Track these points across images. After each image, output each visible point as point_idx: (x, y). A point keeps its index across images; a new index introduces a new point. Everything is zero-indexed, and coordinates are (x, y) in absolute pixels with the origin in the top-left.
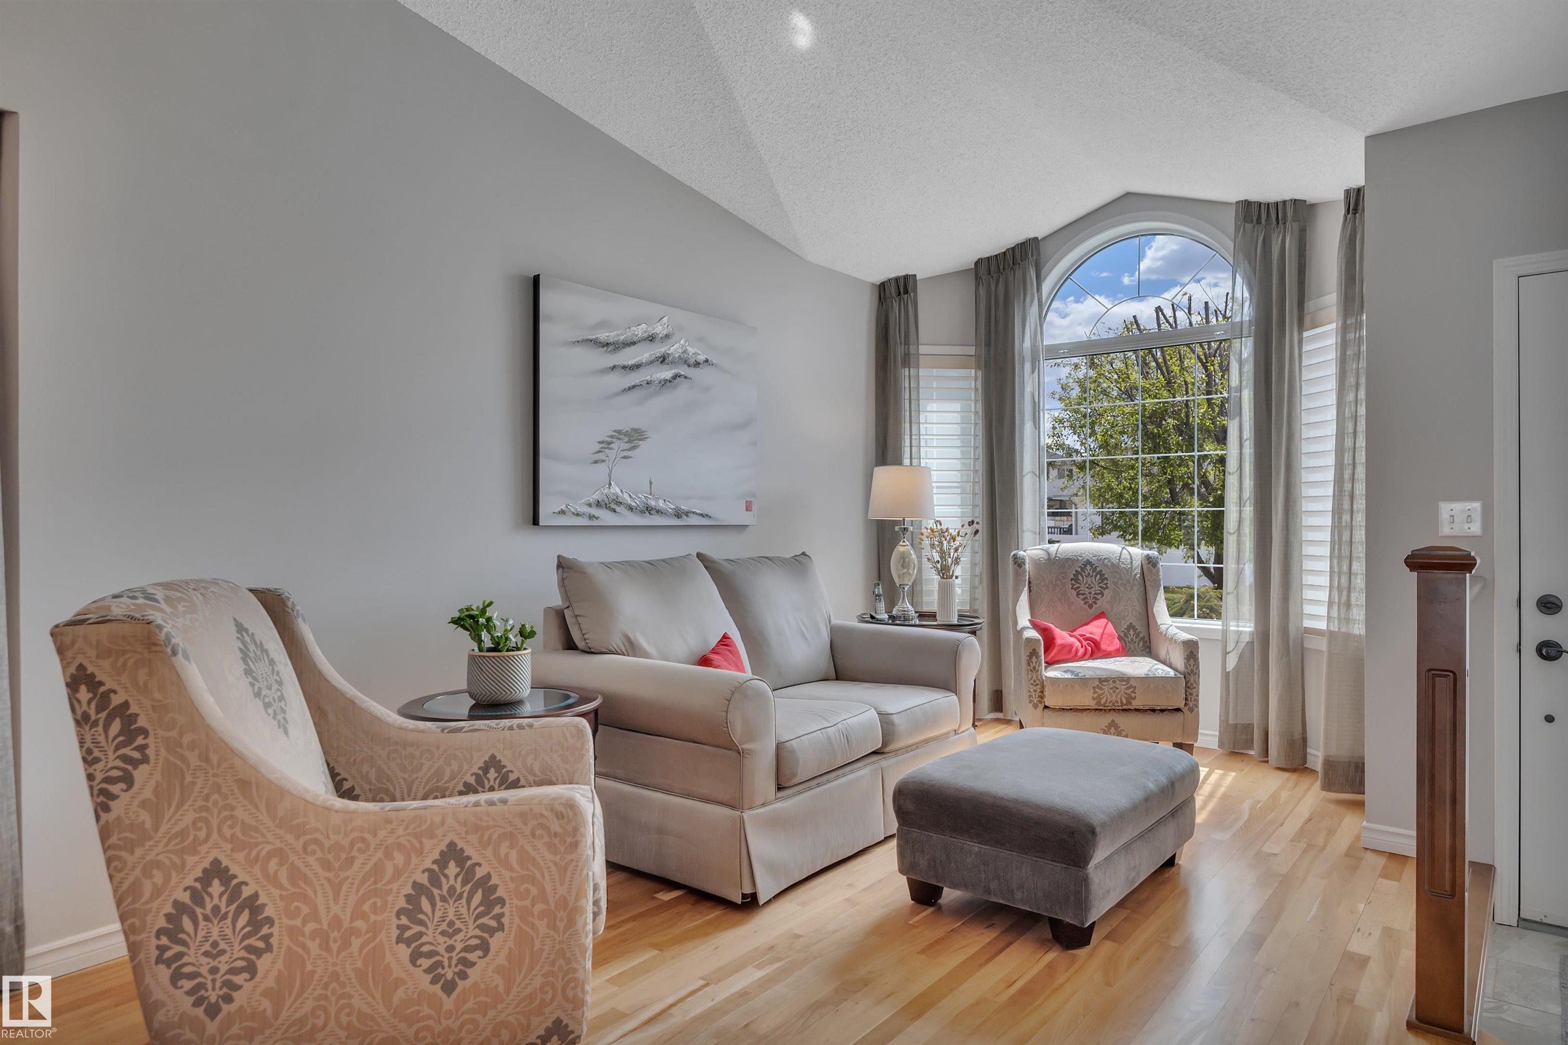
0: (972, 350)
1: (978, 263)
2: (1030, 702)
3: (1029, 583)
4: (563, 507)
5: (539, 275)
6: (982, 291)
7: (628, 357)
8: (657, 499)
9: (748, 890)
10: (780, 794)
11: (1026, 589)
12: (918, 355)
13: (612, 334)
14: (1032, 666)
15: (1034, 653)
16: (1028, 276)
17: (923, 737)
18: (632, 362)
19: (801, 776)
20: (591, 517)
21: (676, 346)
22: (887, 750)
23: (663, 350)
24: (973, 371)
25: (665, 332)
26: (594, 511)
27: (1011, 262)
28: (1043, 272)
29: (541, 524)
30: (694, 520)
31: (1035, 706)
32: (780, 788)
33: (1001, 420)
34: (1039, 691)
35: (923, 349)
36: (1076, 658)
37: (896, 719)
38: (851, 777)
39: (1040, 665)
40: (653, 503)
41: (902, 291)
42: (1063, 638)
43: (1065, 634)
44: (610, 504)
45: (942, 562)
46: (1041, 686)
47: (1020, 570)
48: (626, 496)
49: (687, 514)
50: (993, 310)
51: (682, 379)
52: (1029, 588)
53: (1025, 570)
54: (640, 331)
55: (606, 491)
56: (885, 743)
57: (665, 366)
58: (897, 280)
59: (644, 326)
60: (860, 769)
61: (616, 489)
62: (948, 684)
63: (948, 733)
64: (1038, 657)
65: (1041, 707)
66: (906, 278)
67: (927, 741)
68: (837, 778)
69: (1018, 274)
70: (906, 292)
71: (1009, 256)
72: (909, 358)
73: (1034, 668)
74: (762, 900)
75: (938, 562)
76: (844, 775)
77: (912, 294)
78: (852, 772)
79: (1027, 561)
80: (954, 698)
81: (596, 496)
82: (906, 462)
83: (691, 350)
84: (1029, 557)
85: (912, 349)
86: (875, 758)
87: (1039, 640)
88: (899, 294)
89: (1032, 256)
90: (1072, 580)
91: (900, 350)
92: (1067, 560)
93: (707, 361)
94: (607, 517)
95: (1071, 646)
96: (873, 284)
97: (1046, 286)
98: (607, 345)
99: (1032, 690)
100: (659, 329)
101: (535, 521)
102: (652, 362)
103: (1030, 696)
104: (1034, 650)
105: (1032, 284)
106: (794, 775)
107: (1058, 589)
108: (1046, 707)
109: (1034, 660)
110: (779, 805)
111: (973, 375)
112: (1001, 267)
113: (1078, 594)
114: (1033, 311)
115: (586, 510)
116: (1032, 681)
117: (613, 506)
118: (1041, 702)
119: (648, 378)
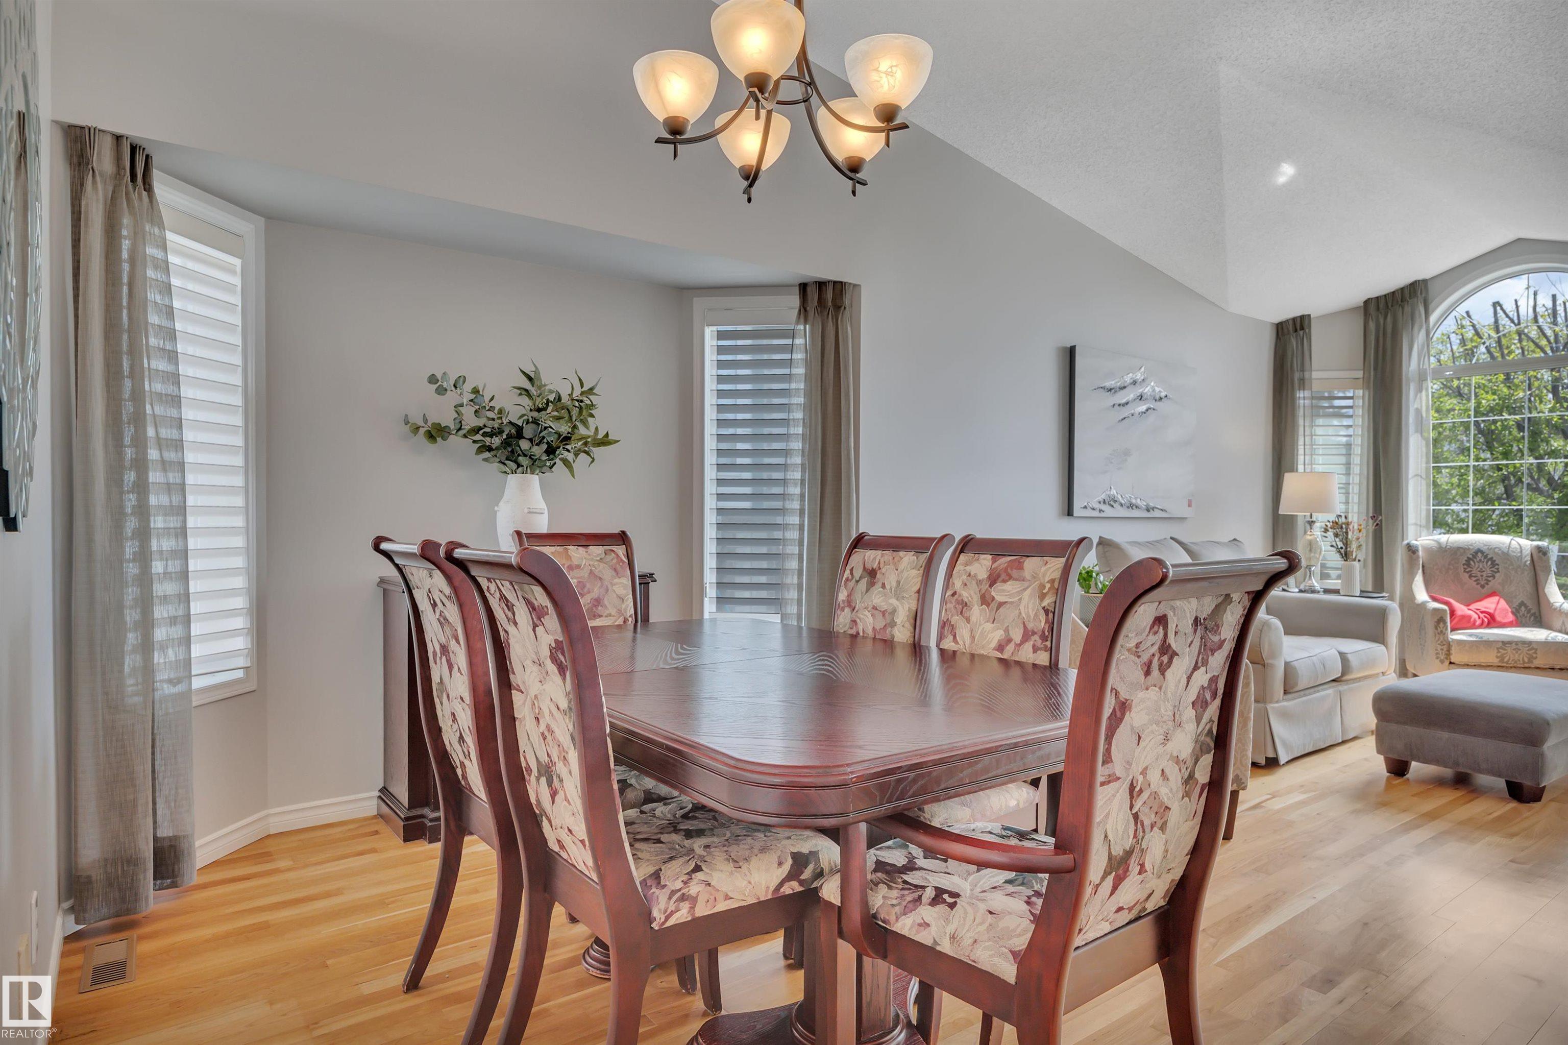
0: (1360, 374)
1: (1367, 302)
2: (1437, 658)
3: (1423, 566)
4: (1086, 504)
5: (1075, 346)
6: (1372, 325)
7: (1122, 397)
8: (1136, 498)
9: (1271, 755)
10: (1286, 697)
11: (1420, 571)
12: (1311, 379)
13: (1113, 382)
14: (1439, 630)
15: (1441, 620)
16: (1417, 312)
17: (1366, 673)
18: (1124, 401)
19: (1301, 686)
20: (1101, 511)
21: (1149, 388)
22: (1345, 678)
23: (1141, 390)
24: (1361, 391)
25: (1142, 378)
26: (1103, 507)
27: (1399, 300)
28: (1431, 307)
29: (1075, 515)
30: (1157, 514)
31: (1442, 662)
32: (1286, 692)
33: (1386, 433)
34: (1445, 650)
35: (1315, 375)
36: (1474, 626)
37: (1350, 657)
38: (1322, 693)
39: (1446, 629)
40: (1134, 501)
41: (1298, 328)
42: (1462, 610)
43: (1463, 607)
44: (1111, 502)
45: (1346, 548)
46: (1448, 646)
47: (1414, 556)
48: (1120, 497)
49: (1153, 509)
50: (1381, 339)
51: (1152, 410)
52: (1423, 571)
53: (1418, 557)
54: (1128, 379)
55: (1108, 493)
56: (1343, 674)
57: (1141, 402)
58: (1294, 320)
59: (1131, 375)
60: (1326, 689)
61: (1114, 492)
62: (1379, 637)
63: (1378, 674)
64: (1445, 623)
65: (1447, 663)
66: (1302, 318)
67: (1366, 677)
68: (1315, 692)
69: (1408, 309)
70: (1302, 328)
71: (1398, 296)
72: (1304, 383)
73: (1442, 632)
74: (1282, 762)
75: (1342, 548)
76: (1318, 691)
77: (1307, 330)
78: (1323, 690)
79: (1420, 549)
80: (1382, 647)
81: (1103, 496)
82: (1301, 468)
83: (1157, 389)
84: (1422, 546)
85: (1307, 374)
86: (1334, 684)
87: (1446, 610)
88: (1296, 331)
89: (1421, 294)
90: (1464, 564)
91: (1297, 375)
92: (1459, 548)
93: (1166, 396)
94: (1109, 511)
95: (1470, 617)
96: (1273, 323)
97: (1433, 318)
98: (1110, 390)
99: (1439, 649)
100: (1139, 376)
101: (1070, 513)
102: (1135, 400)
103: (1437, 654)
104: (1442, 618)
105: (1420, 315)
106: (1296, 684)
107: (1451, 572)
108: (1451, 663)
109: (1441, 625)
110: (1285, 703)
111: (1361, 395)
112: (1390, 305)
113: (1470, 576)
114: (1421, 337)
115: (1097, 506)
116: (1439, 642)
117: (1112, 503)
118: (1447, 659)
119: (1133, 411)
